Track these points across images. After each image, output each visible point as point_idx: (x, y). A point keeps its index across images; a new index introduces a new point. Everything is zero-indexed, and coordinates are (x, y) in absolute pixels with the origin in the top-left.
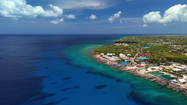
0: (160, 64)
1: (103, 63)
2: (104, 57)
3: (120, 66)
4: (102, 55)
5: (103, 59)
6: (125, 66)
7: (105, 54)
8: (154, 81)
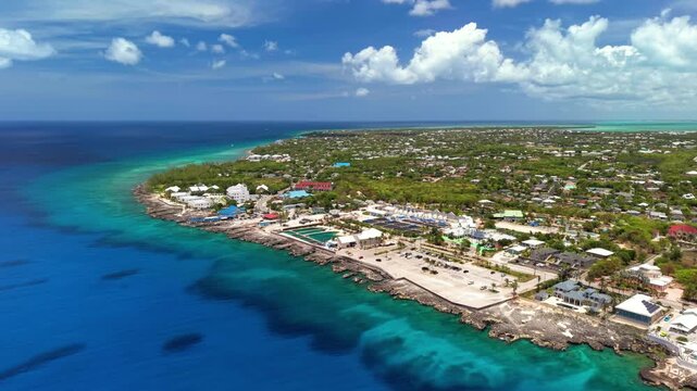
0: (332, 208)
1: (164, 217)
2: (174, 199)
3: (216, 220)
4: (171, 192)
5: (172, 203)
6: (228, 219)
7: (184, 188)
8: (283, 249)
